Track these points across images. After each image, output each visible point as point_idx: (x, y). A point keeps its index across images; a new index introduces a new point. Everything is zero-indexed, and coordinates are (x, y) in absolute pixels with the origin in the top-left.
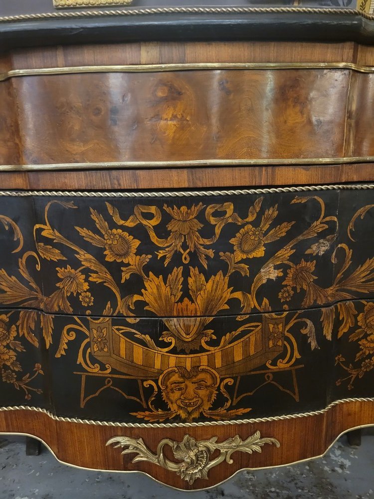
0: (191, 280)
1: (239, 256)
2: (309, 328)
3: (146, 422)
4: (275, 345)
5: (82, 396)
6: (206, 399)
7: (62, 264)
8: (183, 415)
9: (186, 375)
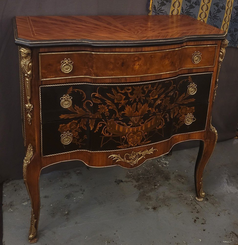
0: (138, 106)
1: (152, 98)
2: (167, 116)
3: (122, 149)
4: (159, 122)
5: (102, 143)
6: (139, 140)
7: (100, 104)
8: (132, 145)
9: (134, 133)
